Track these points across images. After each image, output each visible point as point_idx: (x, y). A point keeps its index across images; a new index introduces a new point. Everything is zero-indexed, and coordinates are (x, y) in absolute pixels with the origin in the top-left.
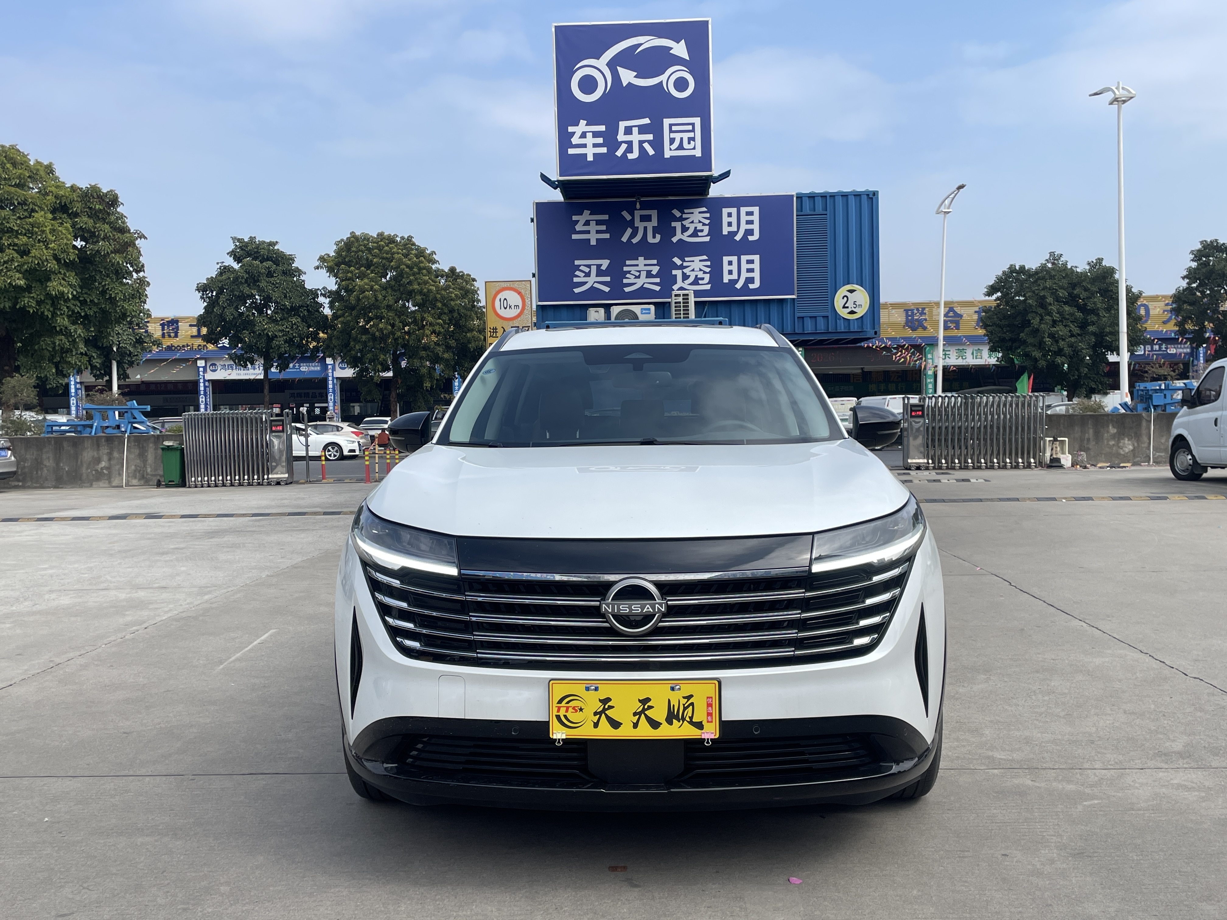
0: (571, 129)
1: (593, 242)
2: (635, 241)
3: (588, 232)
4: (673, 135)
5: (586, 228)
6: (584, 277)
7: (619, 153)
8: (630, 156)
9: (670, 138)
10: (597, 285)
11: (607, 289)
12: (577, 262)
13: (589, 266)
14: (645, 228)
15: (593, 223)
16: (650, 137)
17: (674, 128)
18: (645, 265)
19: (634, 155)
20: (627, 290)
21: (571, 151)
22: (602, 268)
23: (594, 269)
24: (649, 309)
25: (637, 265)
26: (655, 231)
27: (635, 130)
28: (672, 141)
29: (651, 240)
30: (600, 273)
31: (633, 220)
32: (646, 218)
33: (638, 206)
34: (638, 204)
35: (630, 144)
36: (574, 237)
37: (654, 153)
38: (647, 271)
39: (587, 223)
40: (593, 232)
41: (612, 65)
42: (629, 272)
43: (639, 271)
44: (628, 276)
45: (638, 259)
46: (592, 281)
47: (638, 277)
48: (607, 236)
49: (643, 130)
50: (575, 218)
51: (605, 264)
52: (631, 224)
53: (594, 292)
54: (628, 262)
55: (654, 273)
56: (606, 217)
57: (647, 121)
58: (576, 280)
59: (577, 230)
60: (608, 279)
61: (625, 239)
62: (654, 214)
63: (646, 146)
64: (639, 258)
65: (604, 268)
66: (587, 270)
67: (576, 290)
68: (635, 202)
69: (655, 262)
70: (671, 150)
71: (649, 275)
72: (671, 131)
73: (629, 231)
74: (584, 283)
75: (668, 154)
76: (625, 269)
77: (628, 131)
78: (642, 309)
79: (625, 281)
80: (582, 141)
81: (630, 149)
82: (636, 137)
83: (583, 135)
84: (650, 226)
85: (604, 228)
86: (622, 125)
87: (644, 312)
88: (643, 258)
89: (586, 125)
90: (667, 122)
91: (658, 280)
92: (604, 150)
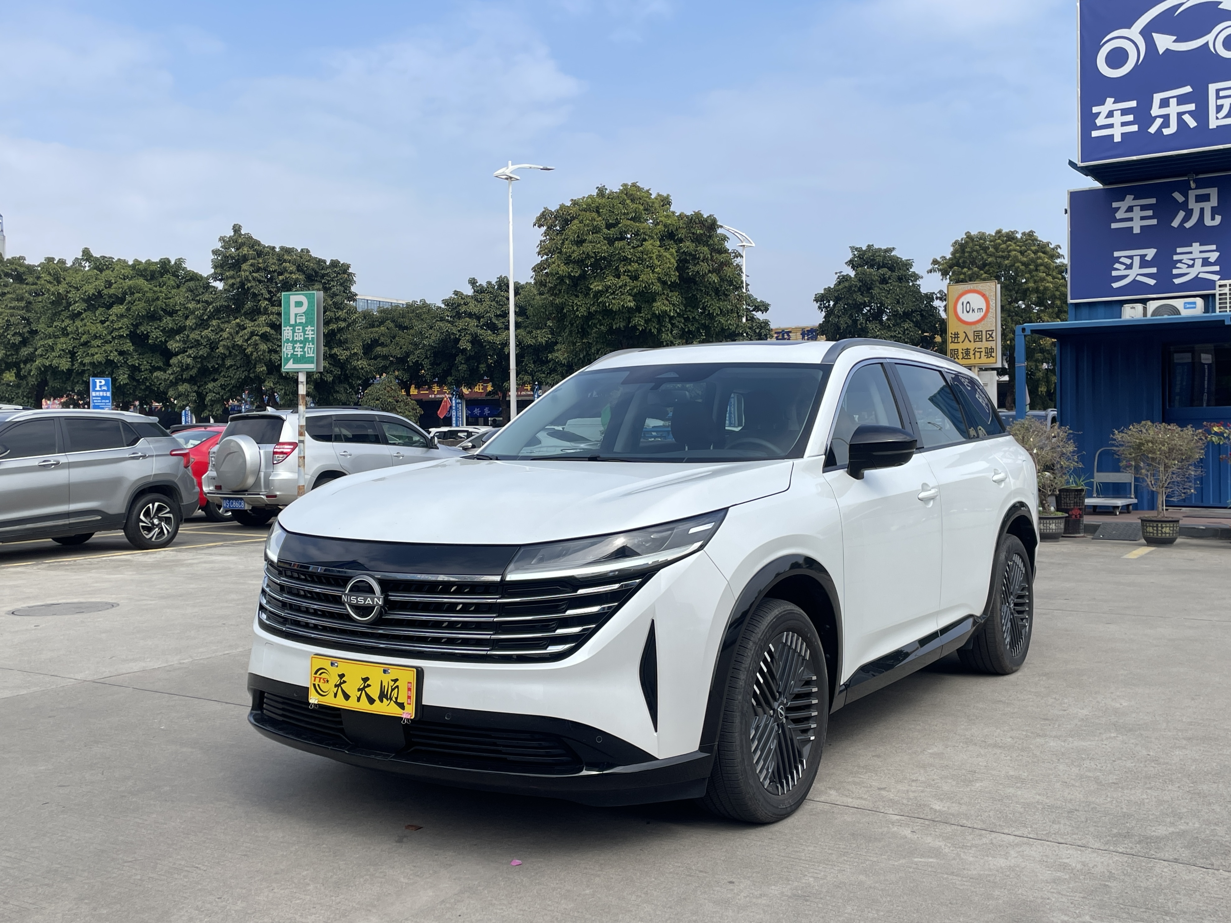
0: (1095, 110)
1: (1137, 230)
2: (1188, 225)
3: (1131, 219)
4: (1220, 102)
5: (1129, 215)
6: (1125, 269)
7: (1152, 130)
8: (1166, 131)
9: (1217, 106)
10: (1139, 278)
11: (1152, 282)
12: (1116, 254)
13: (1131, 257)
14: (1202, 210)
15: (1137, 209)
16: (1192, 107)
17: (1222, 94)
18: (1201, 252)
19: (1172, 129)
20: (1177, 281)
21: (1095, 134)
22: (1146, 258)
23: (1137, 260)
24: (1195, 303)
25: (1191, 253)
26: (1214, 211)
27: (1173, 102)
28: (1219, 108)
29: (1208, 222)
30: (1144, 263)
31: (1186, 202)
32: (1201, 198)
33: (1193, 185)
34: (1191, 182)
35: (1166, 117)
36: (1114, 226)
37: (1196, 124)
38: (1203, 259)
39: (1130, 209)
40: (1137, 219)
41: (1146, 33)
42: (1180, 261)
43: (1193, 260)
44: (1179, 265)
45: (1191, 246)
46: (1135, 273)
47: (1192, 266)
48: (1154, 222)
49: (1182, 100)
50: (1115, 205)
51: (1150, 253)
52: (1184, 205)
53: (1136, 286)
54: (1179, 250)
55: (1212, 260)
56: (1153, 201)
57: (1188, 89)
58: (1114, 273)
59: (1118, 218)
60: (1154, 270)
61: (1175, 224)
62: (1214, 193)
63: (1187, 118)
64: (1194, 244)
65: (1149, 258)
66: (1128, 261)
67: (1115, 285)
68: (1188, 181)
69: (1214, 247)
70: (1217, 118)
71: (1206, 262)
72: (1218, 97)
73: (1182, 214)
74: (1126, 276)
75: (1213, 124)
76: (1176, 257)
77: (1165, 103)
78: (1185, 303)
79: (1175, 271)
80: (1109, 121)
81: (1166, 123)
82: (1173, 109)
83: (1110, 114)
84: (1207, 207)
85: (1150, 213)
86: (1157, 97)
87: (1188, 306)
88: (1198, 244)
89: (1114, 103)
90: (1212, 88)
91: (1217, 268)
92: (1135, 128)
